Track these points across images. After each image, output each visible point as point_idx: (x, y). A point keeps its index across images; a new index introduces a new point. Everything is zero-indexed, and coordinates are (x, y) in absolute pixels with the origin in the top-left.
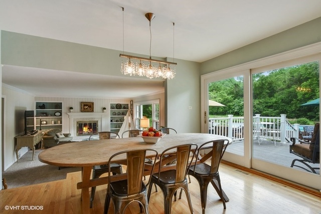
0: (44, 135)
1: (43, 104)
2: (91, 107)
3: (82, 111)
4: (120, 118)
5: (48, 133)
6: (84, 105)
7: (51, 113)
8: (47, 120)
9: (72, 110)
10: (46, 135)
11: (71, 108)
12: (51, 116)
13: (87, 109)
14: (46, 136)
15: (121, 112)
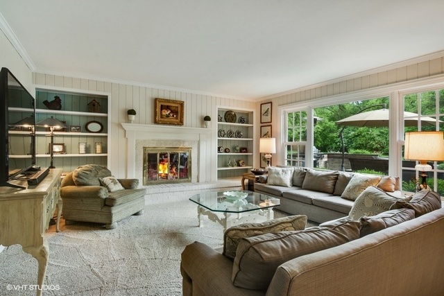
0: (66, 184)
1: (57, 98)
2: (176, 113)
3: (156, 122)
4: (232, 144)
5: (78, 176)
6: (162, 108)
7: (76, 122)
8: (67, 141)
9: (133, 117)
10: (70, 182)
11: (132, 112)
12: (79, 130)
13: (168, 116)
14: (70, 188)
15: (234, 131)
